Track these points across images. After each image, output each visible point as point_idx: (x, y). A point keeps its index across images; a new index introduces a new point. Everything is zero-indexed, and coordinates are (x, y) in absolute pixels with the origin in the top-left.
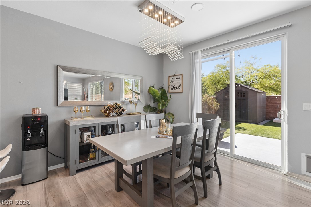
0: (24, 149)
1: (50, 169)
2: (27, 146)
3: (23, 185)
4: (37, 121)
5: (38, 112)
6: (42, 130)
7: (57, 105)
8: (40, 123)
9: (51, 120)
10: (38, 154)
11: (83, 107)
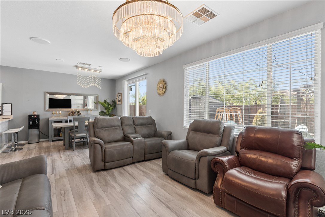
0: (29, 129)
1: (40, 140)
2: (30, 127)
3: (28, 143)
4: (34, 117)
5: (36, 113)
6: (37, 121)
7: (45, 111)
8: (36, 118)
9: (41, 118)
10: (35, 132)
11: (57, 112)
